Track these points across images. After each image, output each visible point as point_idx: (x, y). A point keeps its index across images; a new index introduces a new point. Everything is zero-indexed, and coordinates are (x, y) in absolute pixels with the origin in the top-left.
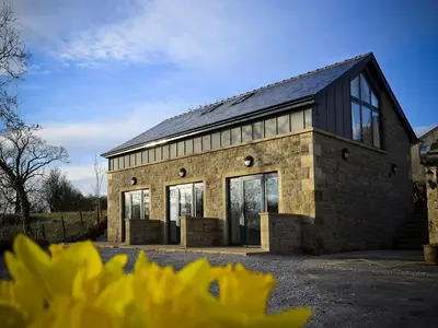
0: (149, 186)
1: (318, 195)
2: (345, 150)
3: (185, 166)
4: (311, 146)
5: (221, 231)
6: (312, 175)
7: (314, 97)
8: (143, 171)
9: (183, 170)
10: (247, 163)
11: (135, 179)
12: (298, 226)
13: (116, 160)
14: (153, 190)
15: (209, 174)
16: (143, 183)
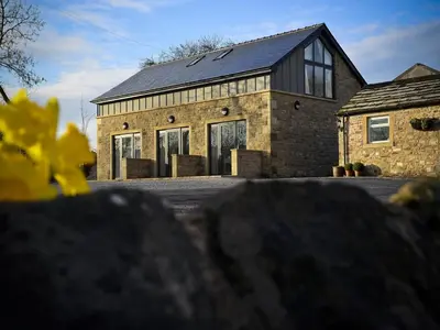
0: (140, 130)
1: (273, 136)
2: (297, 103)
3: (174, 114)
4: (269, 102)
5: (203, 166)
6: (269, 123)
7: (271, 67)
8: (134, 117)
9: (172, 118)
10: (224, 113)
11: (126, 124)
12: (259, 159)
13: (106, 107)
14: (144, 134)
15: (194, 121)
16: (134, 128)
